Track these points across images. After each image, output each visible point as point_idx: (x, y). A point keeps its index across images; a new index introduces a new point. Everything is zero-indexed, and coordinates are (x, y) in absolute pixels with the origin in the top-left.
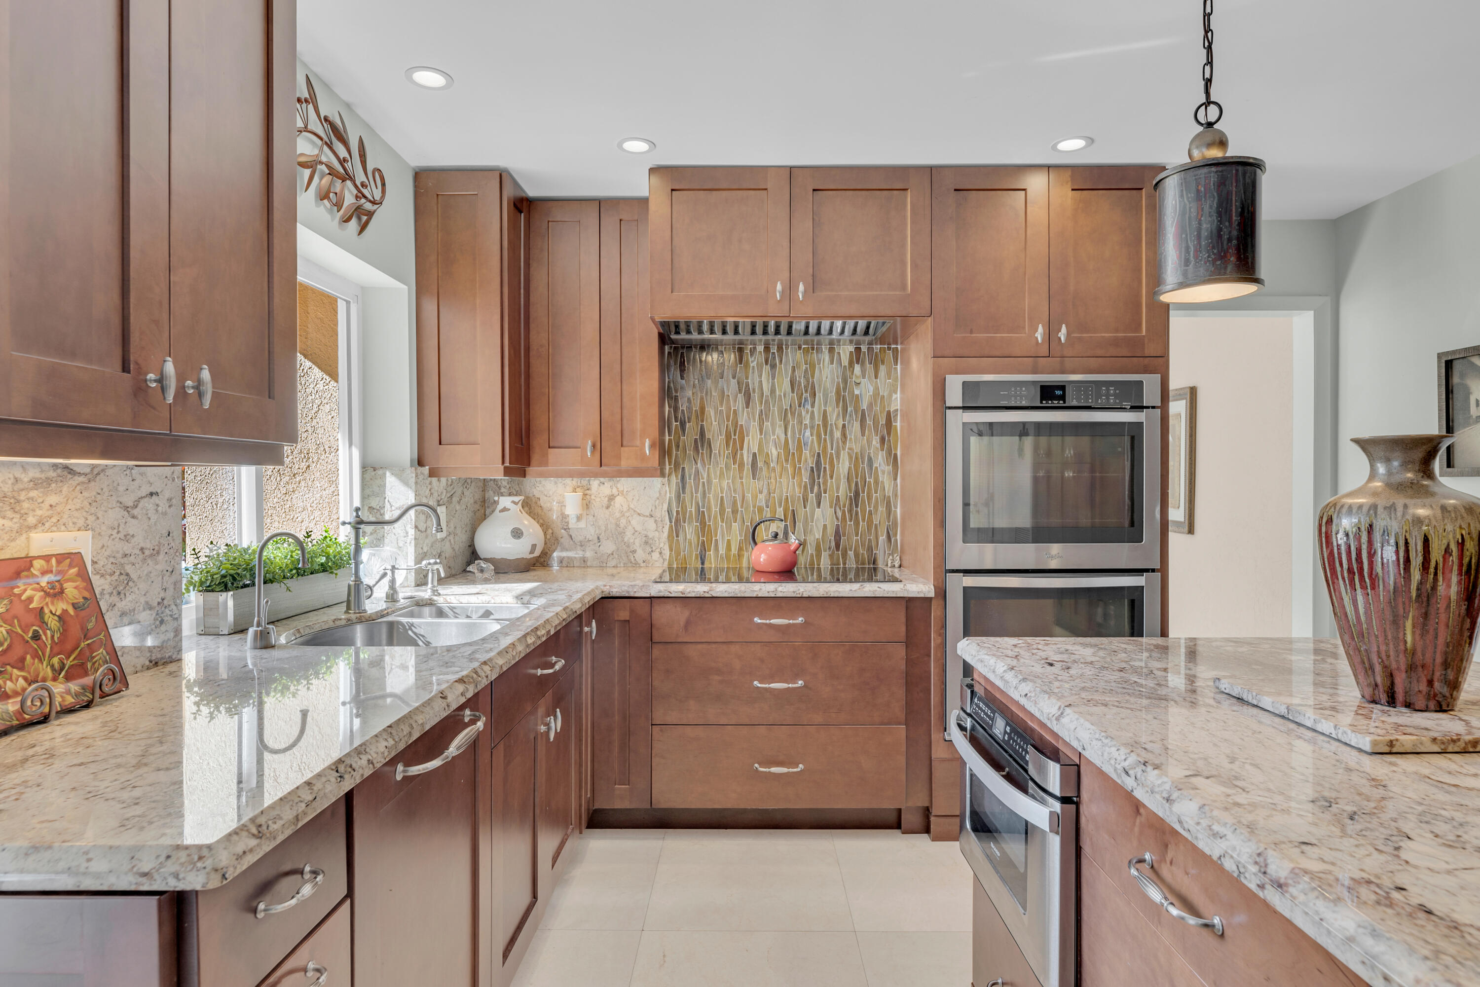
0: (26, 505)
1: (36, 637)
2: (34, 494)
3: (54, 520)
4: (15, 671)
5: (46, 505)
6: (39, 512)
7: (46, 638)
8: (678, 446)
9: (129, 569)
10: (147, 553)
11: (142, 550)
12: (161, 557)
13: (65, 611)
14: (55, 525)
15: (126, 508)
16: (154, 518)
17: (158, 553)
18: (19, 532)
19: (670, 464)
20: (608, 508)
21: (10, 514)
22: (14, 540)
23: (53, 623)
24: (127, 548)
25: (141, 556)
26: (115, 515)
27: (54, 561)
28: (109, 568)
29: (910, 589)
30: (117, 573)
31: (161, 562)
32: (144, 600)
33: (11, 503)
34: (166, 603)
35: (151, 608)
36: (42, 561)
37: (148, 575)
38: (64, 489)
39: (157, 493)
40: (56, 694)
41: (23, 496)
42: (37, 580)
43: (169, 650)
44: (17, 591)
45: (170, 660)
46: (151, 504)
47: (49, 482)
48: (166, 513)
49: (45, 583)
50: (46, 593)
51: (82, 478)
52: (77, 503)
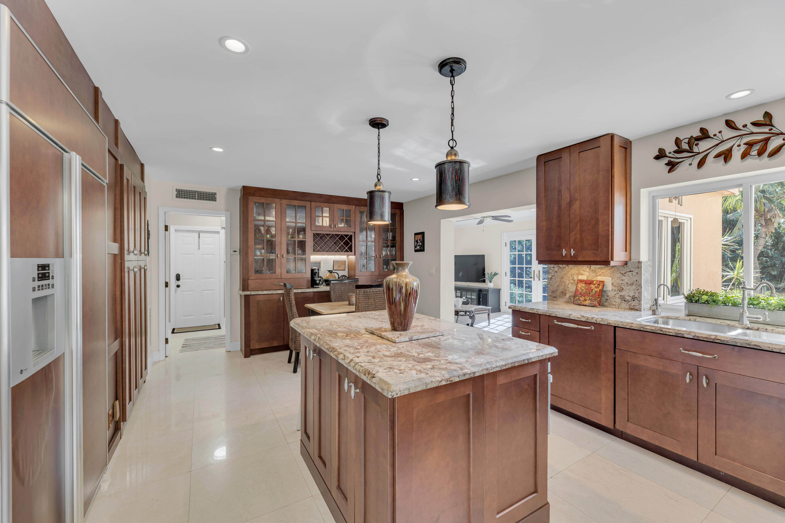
0: (597, 272)
1: (590, 293)
2: (599, 270)
3: (603, 275)
4: (583, 297)
5: (601, 272)
9: (623, 287)
10: (629, 284)
11: (627, 283)
12: (634, 285)
13: (597, 291)
15: (622, 274)
16: (631, 276)
17: (633, 284)
18: (596, 276)
21: (594, 273)
22: (595, 277)
23: (594, 292)
24: (622, 282)
25: (627, 285)
26: (617, 275)
27: (598, 282)
28: (617, 285)
30: (619, 287)
31: (634, 287)
32: (627, 294)
33: (594, 271)
34: (635, 296)
35: (630, 296)
36: (596, 282)
37: (629, 289)
38: (606, 269)
39: (632, 271)
40: (587, 303)
41: (596, 270)
42: (594, 284)
43: (636, 307)
44: (590, 285)
45: (637, 310)
46: (630, 273)
47: (602, 268)
48: (635, 276)
49: (596, 285)
50: (596, 287)
51: (610, 267)
52: (609, 272)
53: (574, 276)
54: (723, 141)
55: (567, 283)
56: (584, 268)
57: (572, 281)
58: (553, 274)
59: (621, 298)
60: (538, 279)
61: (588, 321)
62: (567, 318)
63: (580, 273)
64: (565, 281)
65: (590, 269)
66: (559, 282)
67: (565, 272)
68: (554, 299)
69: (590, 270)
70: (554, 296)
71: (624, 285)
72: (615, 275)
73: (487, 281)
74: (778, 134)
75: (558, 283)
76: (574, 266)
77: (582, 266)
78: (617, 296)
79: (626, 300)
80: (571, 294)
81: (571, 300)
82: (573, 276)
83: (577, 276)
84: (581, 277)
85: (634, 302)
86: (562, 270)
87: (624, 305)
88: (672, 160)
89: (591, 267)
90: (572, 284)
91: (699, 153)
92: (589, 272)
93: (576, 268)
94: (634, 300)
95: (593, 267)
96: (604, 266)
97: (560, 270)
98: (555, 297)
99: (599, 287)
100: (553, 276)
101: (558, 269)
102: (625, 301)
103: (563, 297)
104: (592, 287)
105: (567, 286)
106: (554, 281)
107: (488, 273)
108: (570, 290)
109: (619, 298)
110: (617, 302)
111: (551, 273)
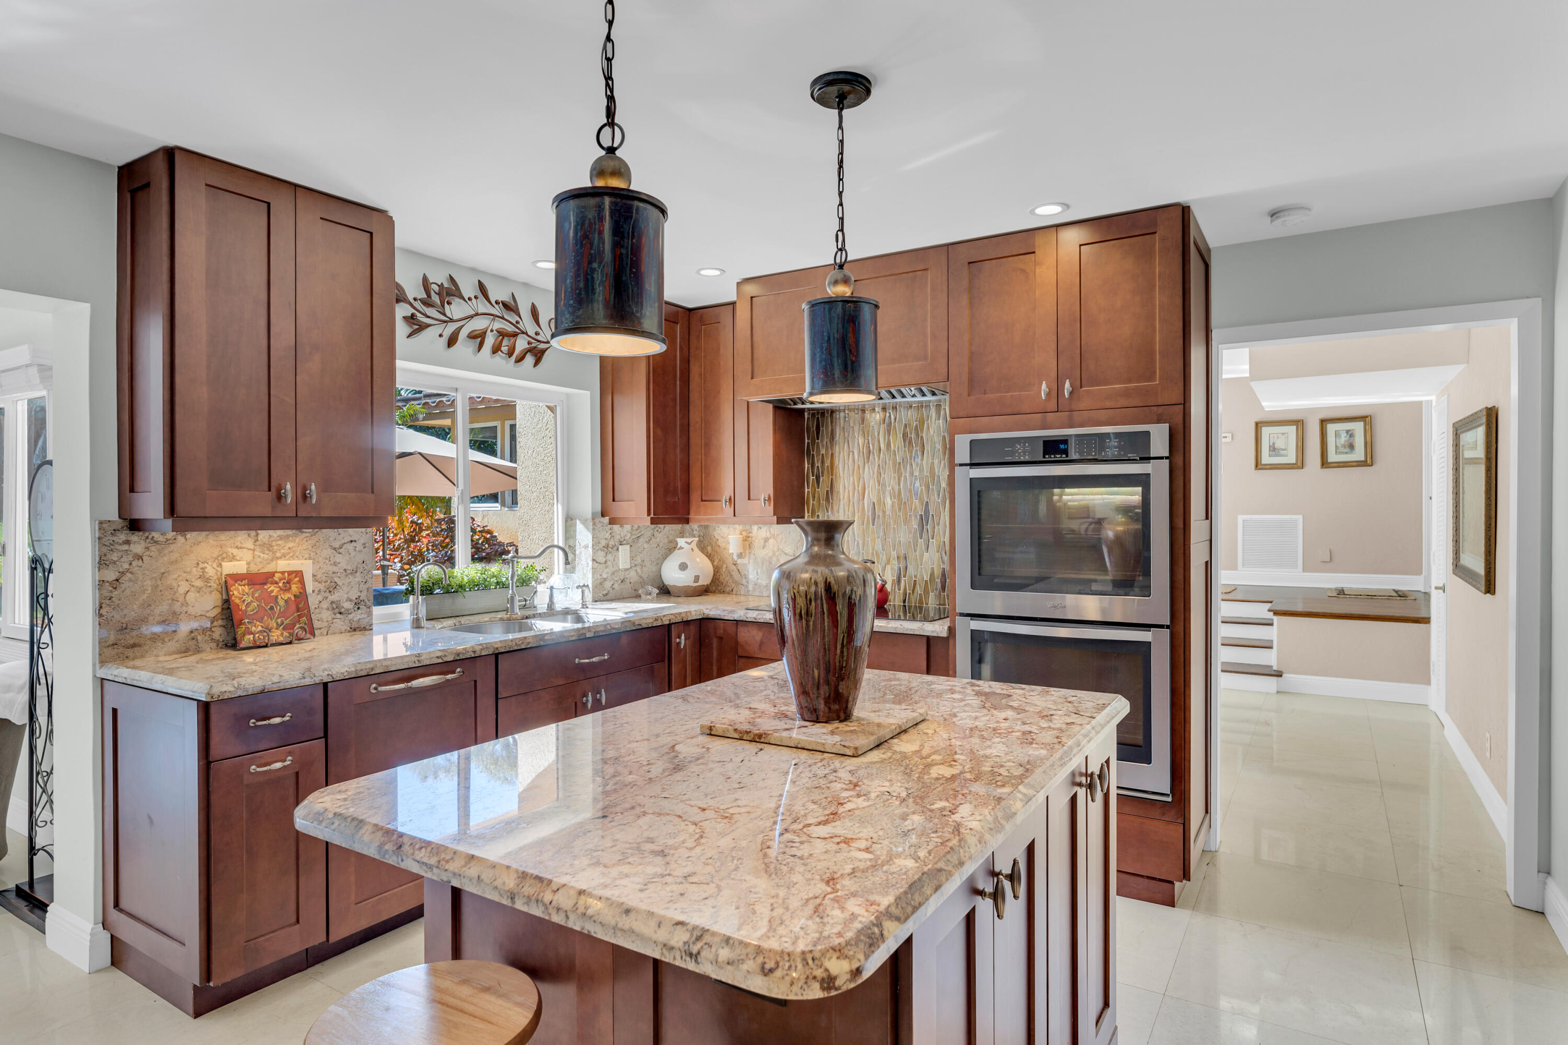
0: (275, 548)
1: (272, 608)
2: (280, 542)
3: (291, 554)
4: (258, 623)
5: (287, 547)
6: (283, 551)
7: (277, 610)
8: (814, 497)
9: (336, 579)
10: (348, 572)
11: (345, 570)
12: (358, 574)
13: (289, 599)
14: (292, 557)
15: (335, 549)
16: (353, 554)
17: (356, 572)
18: (272, 560)
19: (808, 513)
20: (764, 548)
21: (267, 552)
22: (269, 564)
23: (282, 603)
24: (335, 569)
25: (345, 574)
26: (327, 552)
27: (286, 574)
28: (324, 579)
29: (926, 629)
30: (329, 581)
31: (358, 577)
32: (346, 596)
33: (268, 547)
34: (361, 598)
35: (351, 601)
36: (280, 575)
37: (349, 583)
38: (297, 540)
39: (355, 541)
40: (276, 635)
41: (274, 543)
42: (277, 583)
43: (364, 623)
44: (266, 587)
45: (365, 629)
46: (350, 547)
47: (288, 536)
48: (361, 551)
49: (281, 584)
50: (281, 589)
51: (307, 535)
52: (305, 547)
53: (206, 565)
54: (477, 314)
55: (182, 590)
56: (239, 538)
57: (198, 583)
58: (126, 566)
59: (333, 609)
61: (458, 658)
63: (224, 555)
64: (175, 584)
65: (256, 540)
66: (149, 591)
67: (174, 556)
68: (130, 652)
69: (258, 543)
70: (131, 642)
71: (339, 575)
72: (318, 552)
75: (145, 596)
76: (204, 533)
77: (232, 533)
78: (325, 605)
79: (343, 610)
80: (195, 625)
81: (197, 640)
82: (201, 565)
83: (215, 565)
84: (229, 568)
85: (360, 611)
86: (160, 551)
87: (340, 623)
89: (257, 535)
90: (199, 590)
91: (452, 320)
92: (254, 550)
93: (211, 541)
94: (358, 608)
95: (264, 535)
96: (294, 531)
97: (153, 548)
98: (134, 646)
99: (290, 588)
100: (123, 573)
101: (147, 548)
102: (340, 613)
103: (166, 640)
104: (272, 591)
105: (181, 599)
106: (128, 592)
108: (191, 610)
109: (328, 609)
110: (325, 620)
111: (115, 562)
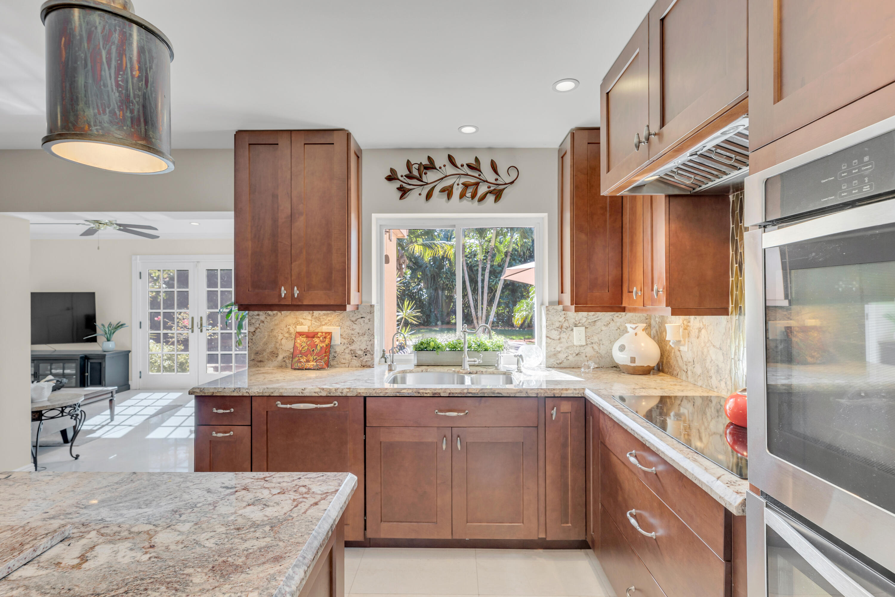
0: (322, 320)
1: (313, 351)
2: (324, 317)
3: (330, 323)
4: (305, 357)
5: (327, 320)
6: (325, 321)
7: (315, 352)
9: (354, 338)
10: (360, 334)
11: (358, 333)
12: (366, 336)
13: (323, 346)
14: (330, 325)
15: (353, 321)
16: (363, 324)
17: (365, 334)
18: (320, 326)
20: (698, 338)
21: (318, 321)
23: (319, 348)
24: (353, 332)
25: (358, 335)
26: (349, 323)
27: (324, 333)
28: (347, 337)
30: (349, 339)
31: (366, 338)
32: (359, 347)
33: (318, 319)
34: (368, 349)
35: (362, 350)
36: (321, 333)
37: (361, 341)
38: (333, 316)
39: (364, 317)
40: (311, 364)
41: (321, 317)
42: (319, 338)
43: (369, 364)
44: (314, 339)
45: (369, 367)
46: (361, 320)
47: (328, 314)
48: (368, 323)
49: (321, 339)
50: (321, 341)
51: (338, 313)
52: (337, 319)
53: (290, 327)
54: (446, 176)
55: (280, 338)
56: (305, 314)
57: (287, 335)
58: (258, 325)
59: (352, 354)
60: (199, 330)
61: (330, 395)
62: (299, 395)
63: (298, 322)
64: (277, 335)
65: (313, 316)
66: (267, 337)
67: (277, 322)
68: (259, 364)
69: (313, 317)
70: (260, 359)
71: (355, 335)
72: (344, 323)
73: (101, 339)
74: (484, 181)
75: (265, 340)
76: (289, 312)
77: (302, 312)
78: (347, 351)
79: (357, 355)
80: (285, 355)
81: (286, 362)
82: (288, 327)
83: (294, 327)
84: (300, 329)
85: (366, 356)
86: (271, 319)
87: (355, 362)
88: (404, 185)
89: (313, 313)
90: (287, 338)
91: (427, 184)
92: (311, 320)
93: (292, 315)
94: (366, 355)
95: (316, 313)
96: (331, 311)
97: (268, 318)
98: (261, 361)
99: (325, 341)
100: (256, 329)
101: (266, 318)
102: (356, 356)
103: (273, 360)
104: (316, 342)
105: (279, 342)
106: (258, 337)
107: (103, 325)
108: (283, 348)
109: (349, 354)
110: (347, 359)
111: (253, 324)
